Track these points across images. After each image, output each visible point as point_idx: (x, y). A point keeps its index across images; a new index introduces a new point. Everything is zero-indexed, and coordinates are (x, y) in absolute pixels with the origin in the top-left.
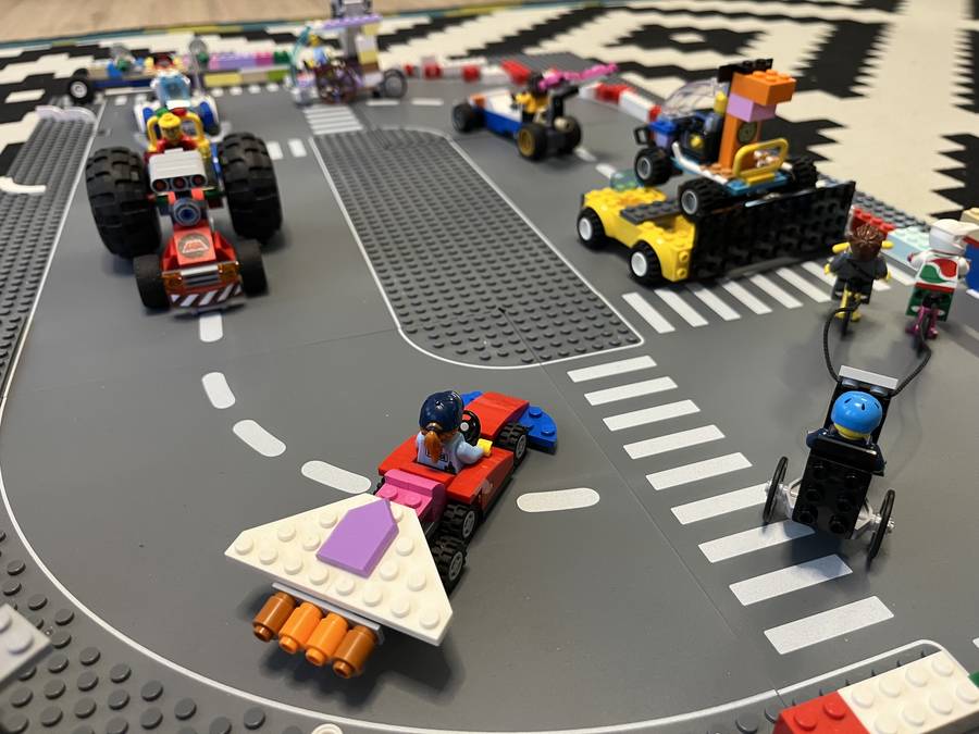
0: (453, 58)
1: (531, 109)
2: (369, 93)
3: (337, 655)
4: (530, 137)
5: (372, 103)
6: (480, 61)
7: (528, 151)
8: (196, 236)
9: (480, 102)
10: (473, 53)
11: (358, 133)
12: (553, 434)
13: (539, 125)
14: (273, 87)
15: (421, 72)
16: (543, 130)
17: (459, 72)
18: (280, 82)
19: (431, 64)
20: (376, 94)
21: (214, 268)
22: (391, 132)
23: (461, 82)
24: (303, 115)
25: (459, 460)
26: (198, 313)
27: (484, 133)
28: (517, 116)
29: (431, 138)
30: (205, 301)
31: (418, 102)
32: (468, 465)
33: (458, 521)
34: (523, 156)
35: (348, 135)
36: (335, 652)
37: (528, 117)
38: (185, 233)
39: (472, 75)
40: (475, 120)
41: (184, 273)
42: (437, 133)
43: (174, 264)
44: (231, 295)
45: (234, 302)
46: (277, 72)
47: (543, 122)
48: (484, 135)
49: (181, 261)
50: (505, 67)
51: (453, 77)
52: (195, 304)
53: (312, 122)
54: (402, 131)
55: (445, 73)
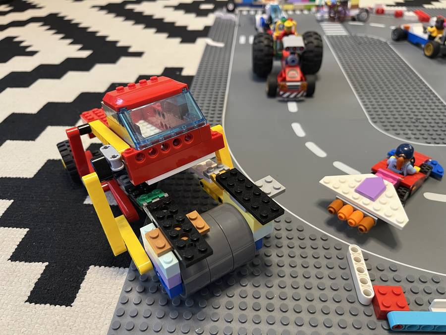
0: (388, 6)
1: (434, 35)
2: (350, 18)
3: (361, 223)
4: (431, 47)
5: (352, 23)
6: (403, 9)
7: (428, 53)
8: (294, 70)
9: (407, 28)
10: (398, 4)
11: (346, 36)
12: (442, 172)
13: (437, 42)
14: (306, 12)
15: (374, 11)
16: (439, 44)
17: (393, 12)
18: (309, 10)
19: (380, 8)
20: (354, 19)
21: (299, 84)
22: (361, 37)
23: (393, 17)
24: (320, 26)
25: (407, 171)
26: (288, 100)
27: (406, 42)
28: (426, 37)
29: (380, 42)
30: (292, 96)
31: (373, 25)
32: (410, 174)
33: (403, 193)
34: (426, 55)
35: (341, 36)
36: (360, 222)
37: (431, 38)
38: (290, 69)
39: (399, 15)
40: (403, 36)
41: (288, 84)
42: (383, 40)
43: (284, 80)
44: (302, 96)
45: (302, 98)
46: (309, 6)
47: (439, 41)
48: (405, 44)
49: (288, 79)
50: (416, 13)
51: (389, 15)
52: (288, 97)
53: (325, 29)
54: (366, 37)
55: (386, 12)
